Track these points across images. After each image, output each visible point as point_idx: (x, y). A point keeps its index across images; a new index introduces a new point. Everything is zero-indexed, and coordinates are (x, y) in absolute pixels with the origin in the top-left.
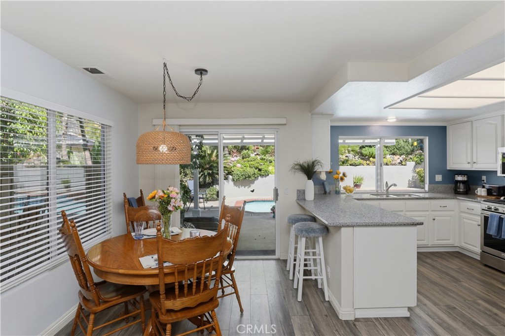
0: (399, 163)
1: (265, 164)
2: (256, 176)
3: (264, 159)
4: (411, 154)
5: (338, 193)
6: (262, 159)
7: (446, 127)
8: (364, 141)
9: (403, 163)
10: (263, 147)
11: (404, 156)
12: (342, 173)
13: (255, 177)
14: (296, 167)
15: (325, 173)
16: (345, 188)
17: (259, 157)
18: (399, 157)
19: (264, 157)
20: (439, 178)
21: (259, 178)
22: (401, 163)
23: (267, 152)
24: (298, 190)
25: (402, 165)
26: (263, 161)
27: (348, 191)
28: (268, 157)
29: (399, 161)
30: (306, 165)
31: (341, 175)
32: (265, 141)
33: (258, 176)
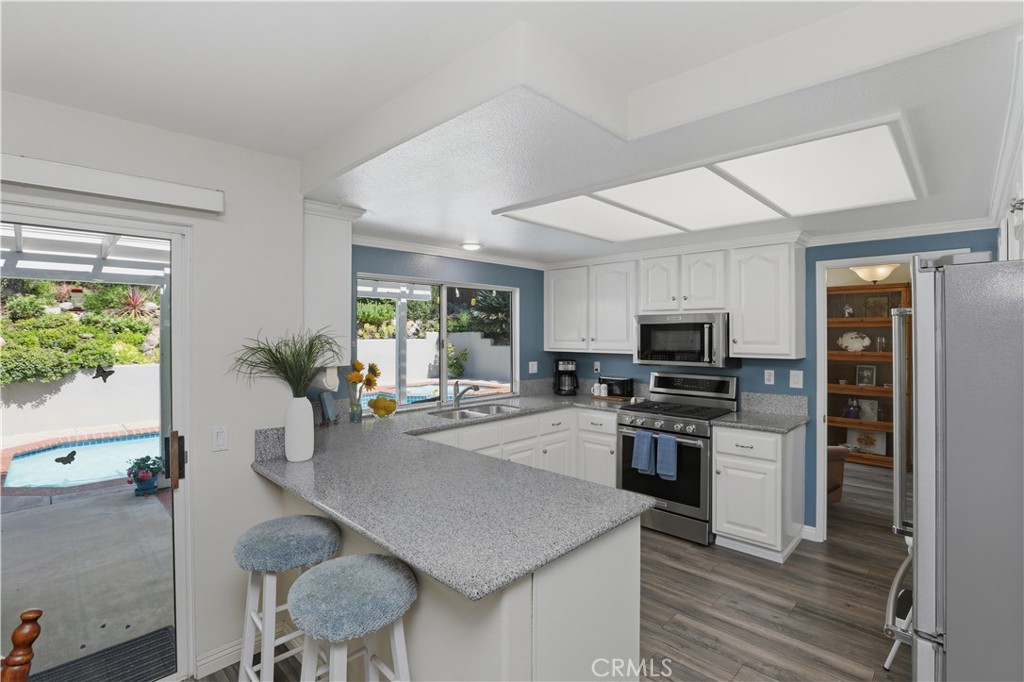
0: (414, 334)
1: (100, 335)
2: (66, 371)
3: (96, 322)
4: (431, 318)
5: (356, 417)
6: (88, 322)
7: (542, 272)
8: (375, 290)
9: (421, 334)
10: (94, 287)
11: (419, 322)
12: (367, 368)
13: (63, 375)
14: (253, 359)
15: (335, 371)
16: (372, 404)
17: (76, 317)
18: (412, 322)
19: (97, 318)
20: (533, 367)
21: (79, 375)
22: (416, 334)
23: (106, 304)
24: (258, 433)
25: (419, 337)
26: (92, 328)
27: (383, 412)
28: (107, 316)
29: (413, 330)
30: (287, 352)
31: (365, 372)
32: (106, 270)
33: (73, 372)
